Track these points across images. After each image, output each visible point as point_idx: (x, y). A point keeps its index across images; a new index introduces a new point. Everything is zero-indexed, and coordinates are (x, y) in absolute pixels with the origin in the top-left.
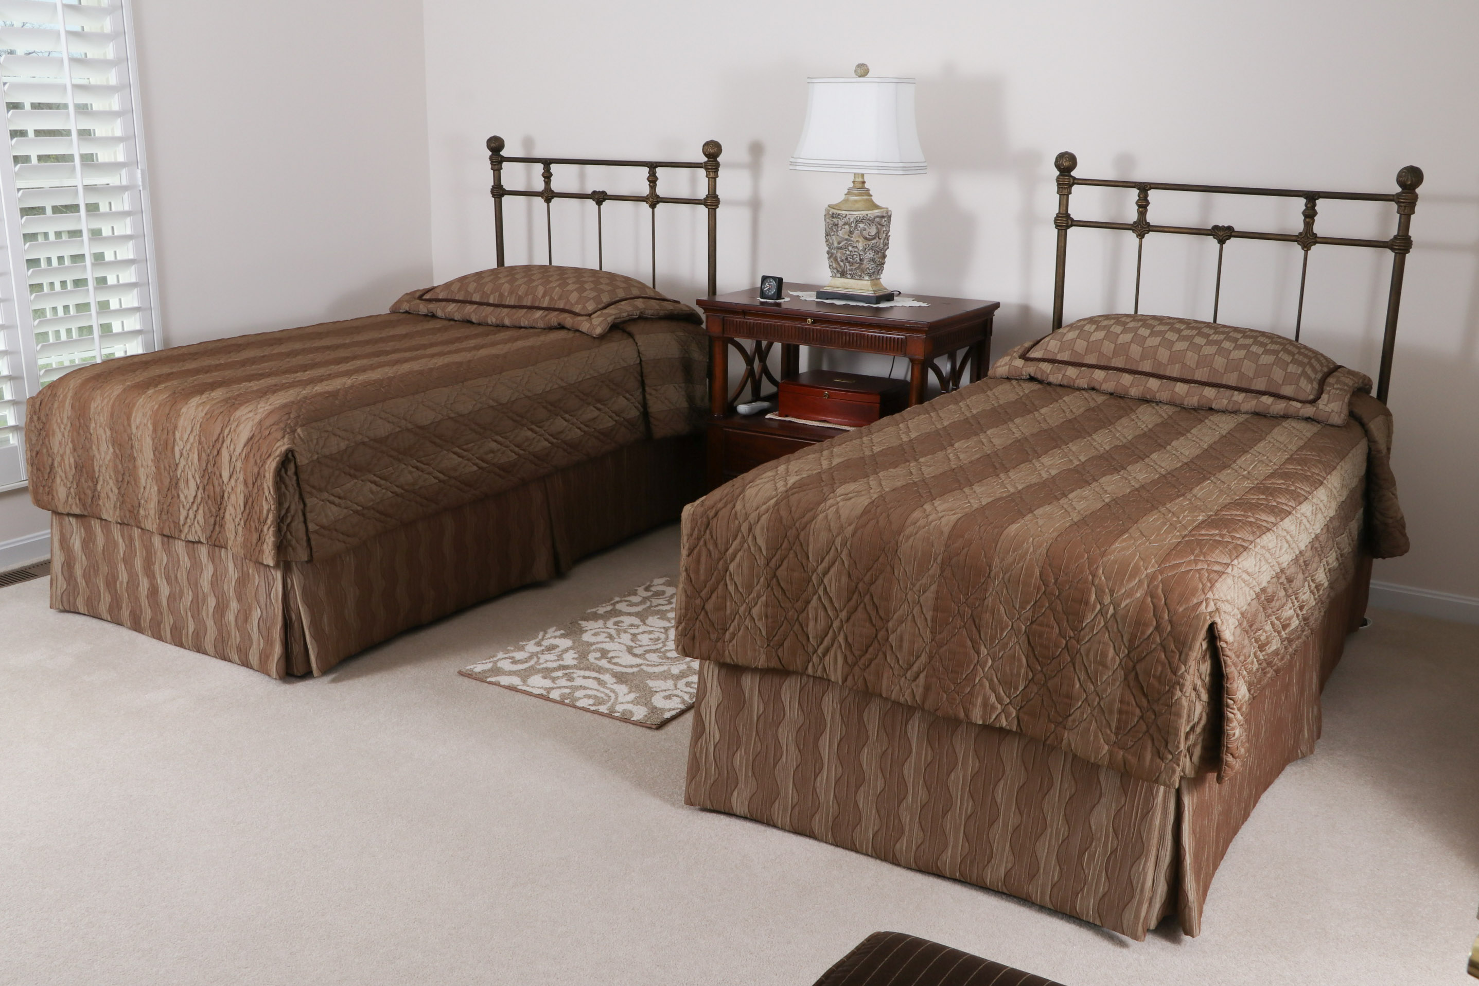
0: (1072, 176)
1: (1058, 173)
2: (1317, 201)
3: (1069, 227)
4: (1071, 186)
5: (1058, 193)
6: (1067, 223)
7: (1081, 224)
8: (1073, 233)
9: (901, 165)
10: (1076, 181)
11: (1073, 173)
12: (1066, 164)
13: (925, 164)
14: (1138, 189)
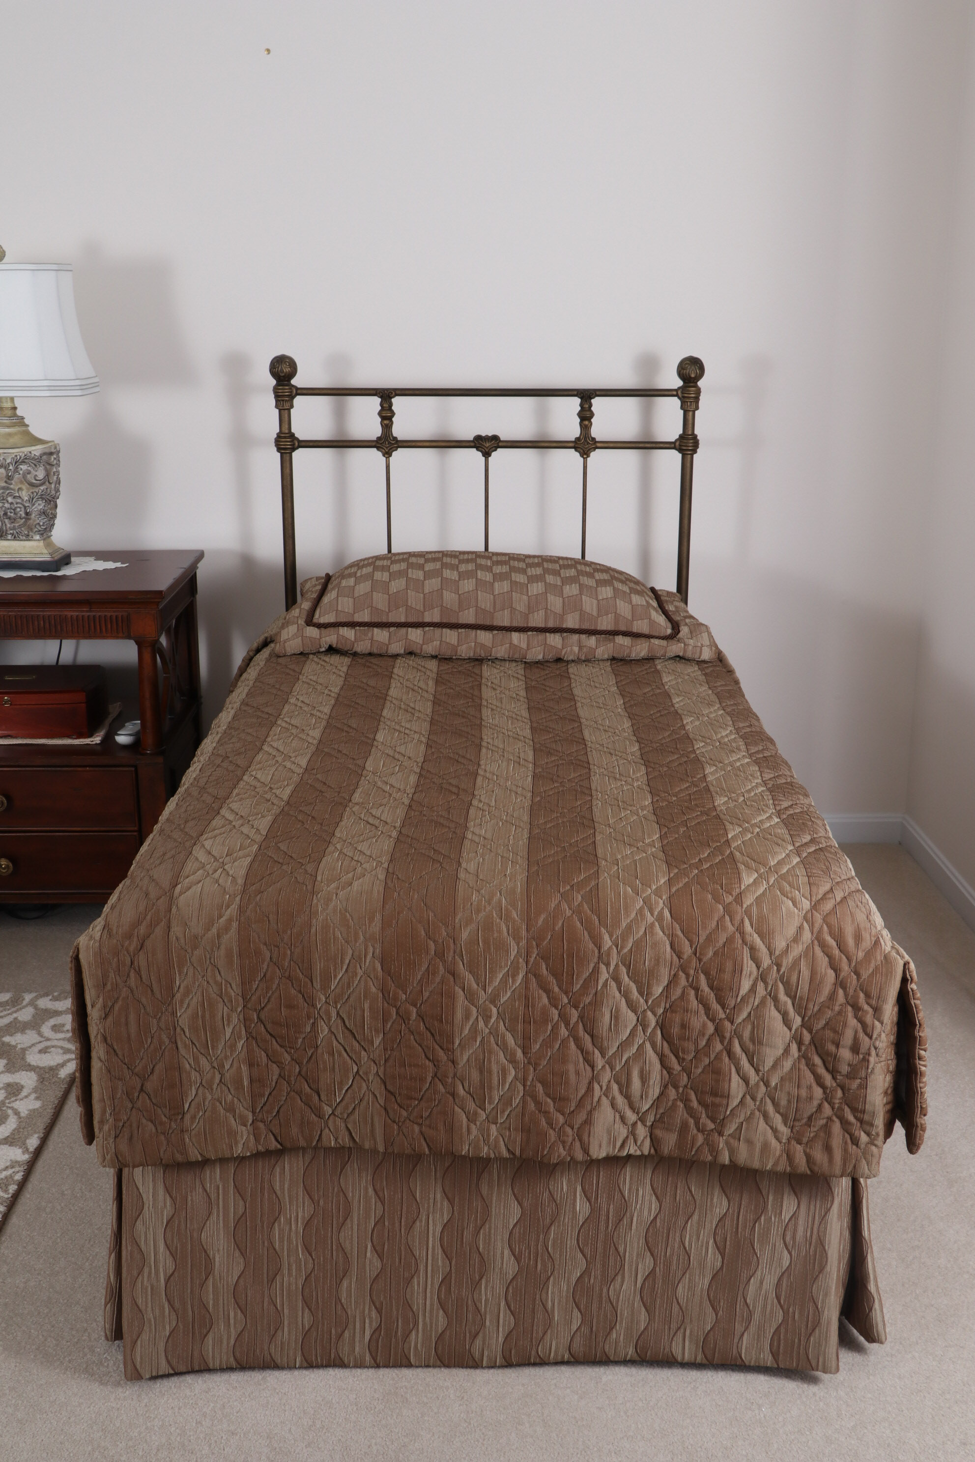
0: (293, 386)
1: (274, 382)
2: (593, 401)
3: (294, 449)
4: (292, 397)
5: (277, 407)
6: (294, 445)
7: (311, 444)
8: (299, 456)
9: (78, 382)
10: (299, 392)
11: (294, 382)
12: (287, 370)
13: (96, 380)
14: (381, 397)
